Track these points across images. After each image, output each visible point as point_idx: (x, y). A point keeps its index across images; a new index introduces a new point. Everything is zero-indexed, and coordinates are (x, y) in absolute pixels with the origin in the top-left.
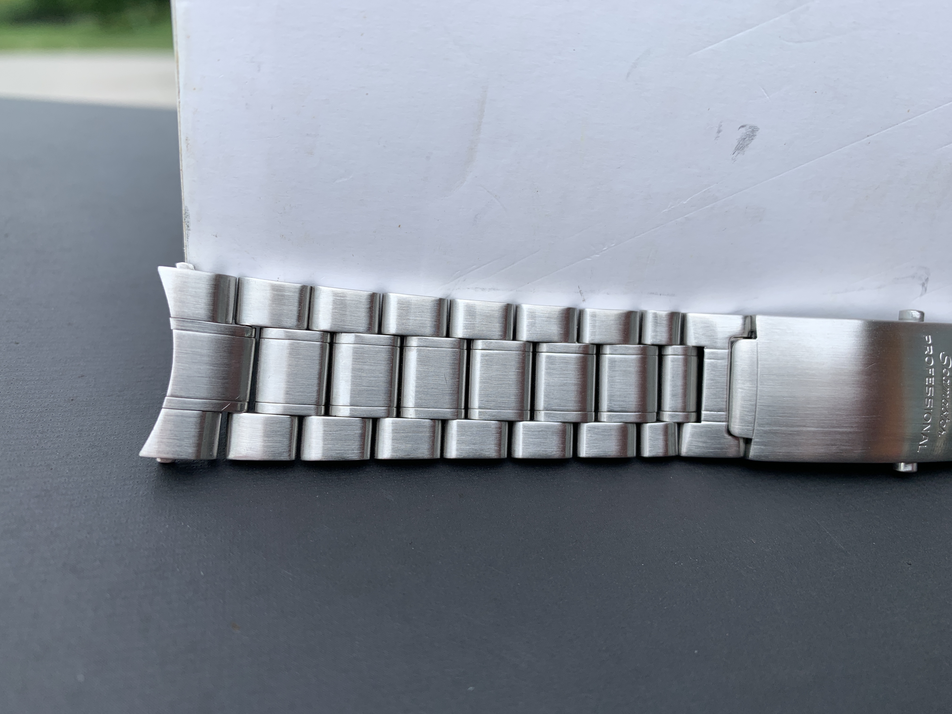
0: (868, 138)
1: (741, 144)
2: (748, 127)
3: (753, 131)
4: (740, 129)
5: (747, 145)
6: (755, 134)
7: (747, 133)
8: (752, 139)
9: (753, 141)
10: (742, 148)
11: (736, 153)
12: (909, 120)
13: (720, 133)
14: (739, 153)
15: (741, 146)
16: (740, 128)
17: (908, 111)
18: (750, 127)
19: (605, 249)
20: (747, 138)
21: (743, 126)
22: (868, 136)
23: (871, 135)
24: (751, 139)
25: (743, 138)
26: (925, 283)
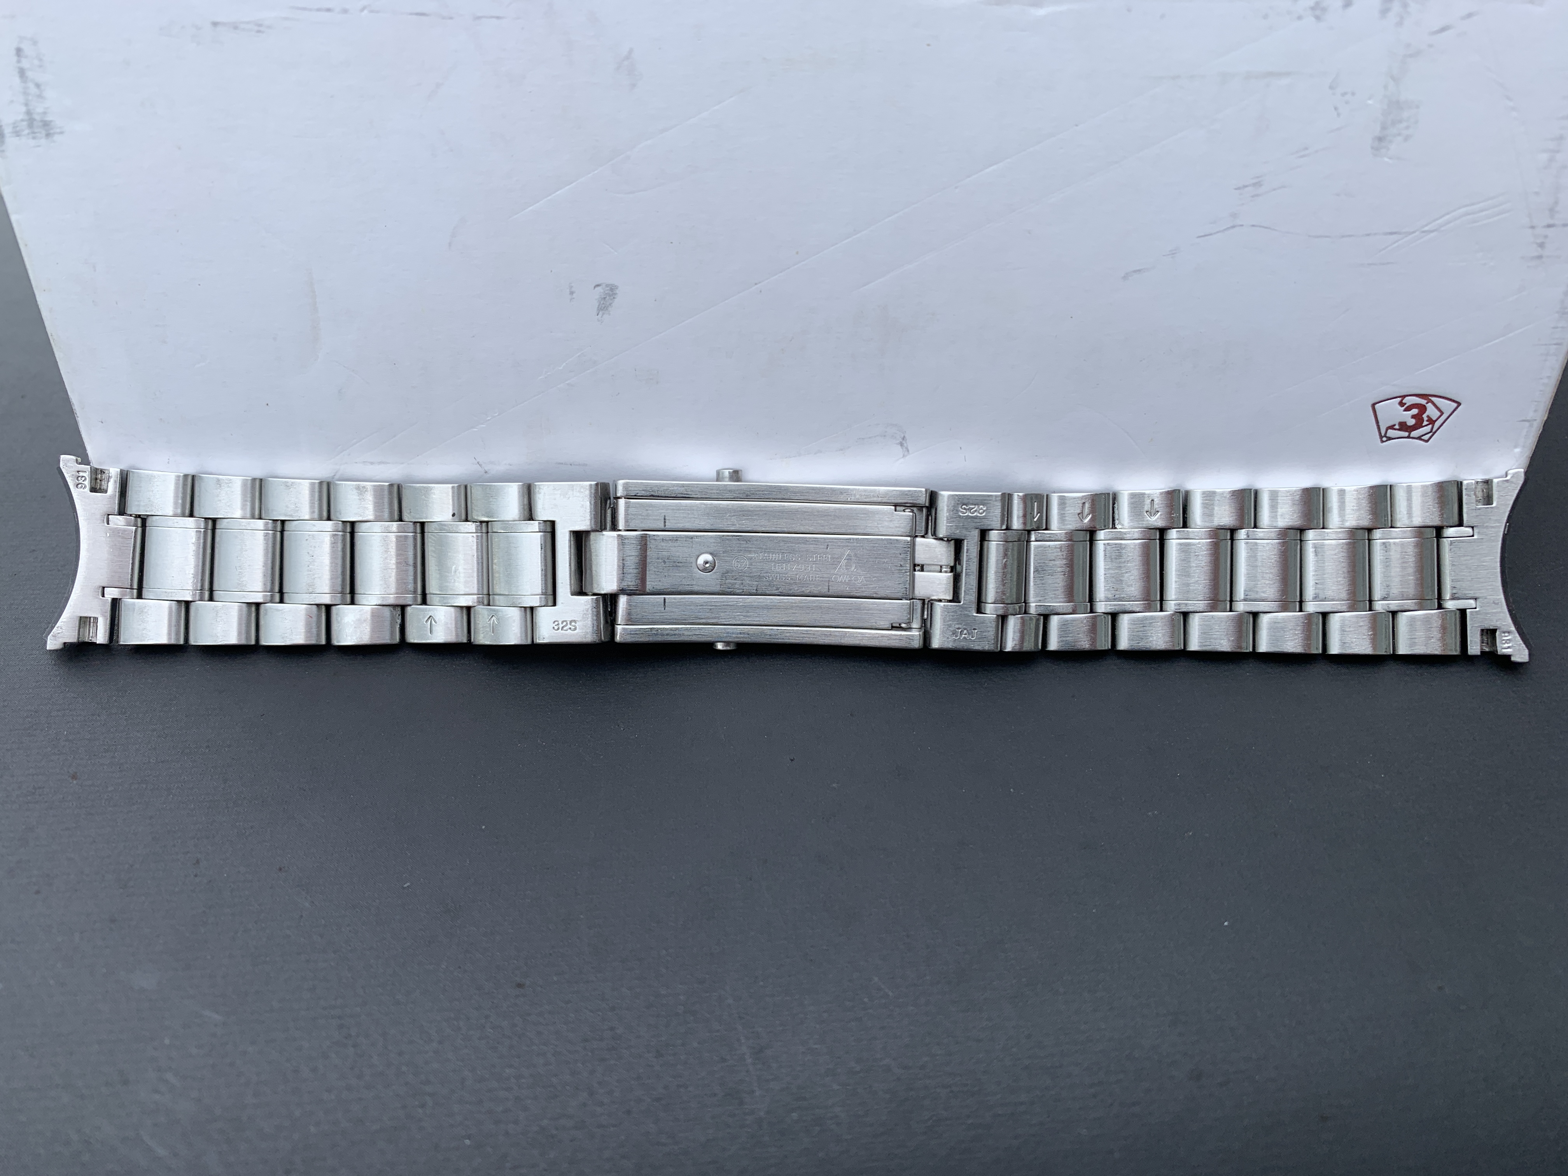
0: (756, 286)
1: (603, 304)
2: (604, 286)
3: (612, 290)
4: (596, 289)
5: (610, 304)
6: (615, 292)
7: (606, 292)
8: (614, 298)
9: (615, 299)
10: (605, 308)
11: (601, 313)
12: (803, 263)
13: (574, 295)
14: (603, 314)
15: (603, 306)
16: (595, 287)
17: (797, 253)
18: (607, 286)
19: (489, 418)
20: (608, 298)
21: (598, 285)
22: (756, 284)
23: (760, 283)
24: (612, 297)
25: (603, 297)
26: (903, 442)
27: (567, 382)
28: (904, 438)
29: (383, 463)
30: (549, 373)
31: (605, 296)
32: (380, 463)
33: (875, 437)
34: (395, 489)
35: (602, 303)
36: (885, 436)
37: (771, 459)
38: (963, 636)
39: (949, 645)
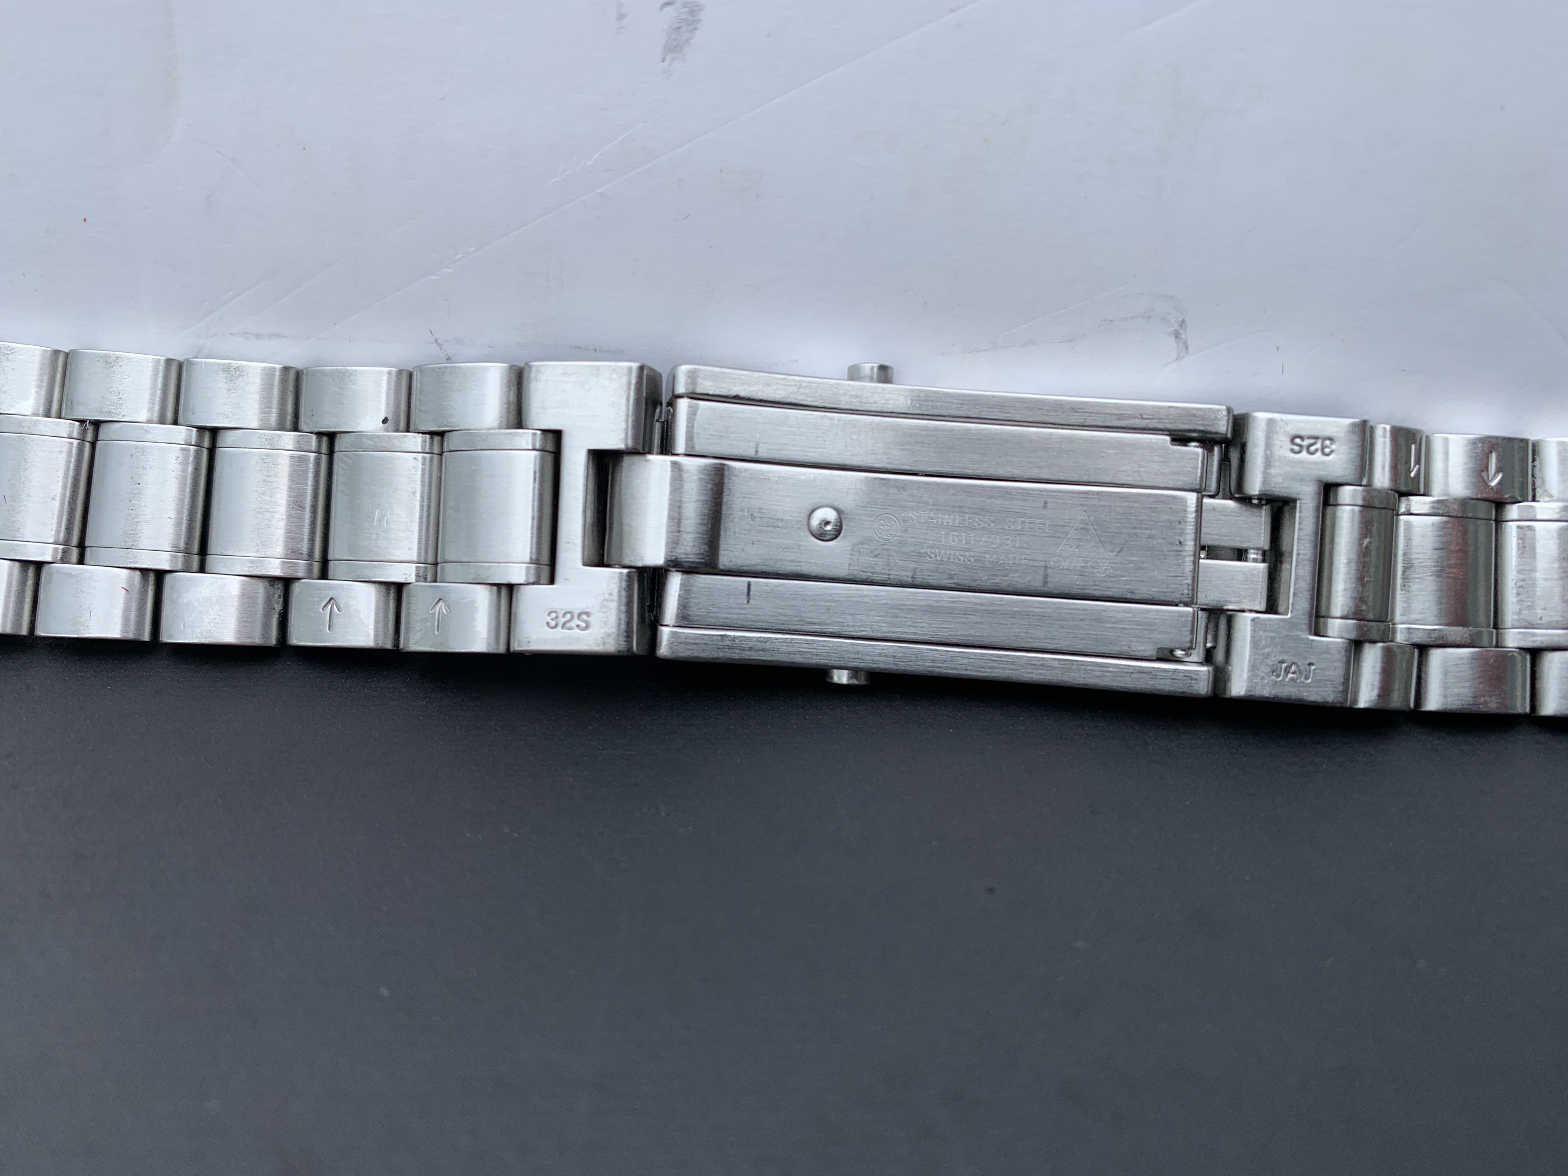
1: (675, 39)
2: (679, 4)
3: (692, 12)
4: (665, 9)
5: (687, 41)
6: (697, 18)
7: (682, 17)
8: (695, 29)
9: (697, 31)
10: (678, 48)
11: (668, 58)
13: (624, 21)
14: (674, 59)
15: (675, 43)
16: (662, 7)
18: (685, 5)
19: (459, 257)
20: (684, 28)
21: (668, 4)
25: (675, 26)
26: (1181, 331)
27: (598, 191)
28: (1182, 323)
29: (277, 336)
30: (568, 173)
31: (679, 25)
32: (271, 336)
33: (1132, 318)
34: (292, 376)
35: (673, 36)
36: (1150, 317)
37: (944, 354)
38: (1290, 675)
39: (1265, 690)
